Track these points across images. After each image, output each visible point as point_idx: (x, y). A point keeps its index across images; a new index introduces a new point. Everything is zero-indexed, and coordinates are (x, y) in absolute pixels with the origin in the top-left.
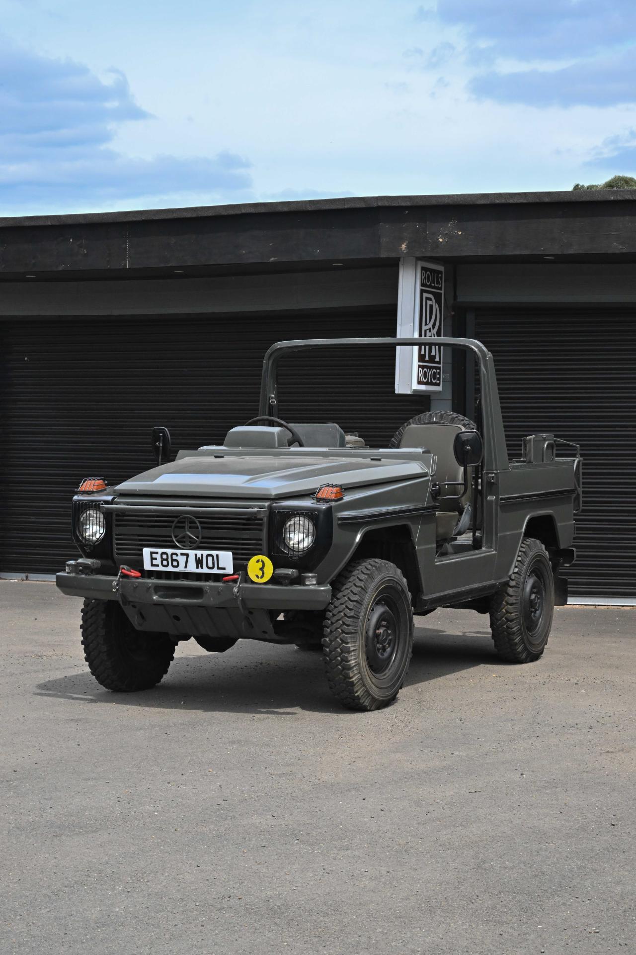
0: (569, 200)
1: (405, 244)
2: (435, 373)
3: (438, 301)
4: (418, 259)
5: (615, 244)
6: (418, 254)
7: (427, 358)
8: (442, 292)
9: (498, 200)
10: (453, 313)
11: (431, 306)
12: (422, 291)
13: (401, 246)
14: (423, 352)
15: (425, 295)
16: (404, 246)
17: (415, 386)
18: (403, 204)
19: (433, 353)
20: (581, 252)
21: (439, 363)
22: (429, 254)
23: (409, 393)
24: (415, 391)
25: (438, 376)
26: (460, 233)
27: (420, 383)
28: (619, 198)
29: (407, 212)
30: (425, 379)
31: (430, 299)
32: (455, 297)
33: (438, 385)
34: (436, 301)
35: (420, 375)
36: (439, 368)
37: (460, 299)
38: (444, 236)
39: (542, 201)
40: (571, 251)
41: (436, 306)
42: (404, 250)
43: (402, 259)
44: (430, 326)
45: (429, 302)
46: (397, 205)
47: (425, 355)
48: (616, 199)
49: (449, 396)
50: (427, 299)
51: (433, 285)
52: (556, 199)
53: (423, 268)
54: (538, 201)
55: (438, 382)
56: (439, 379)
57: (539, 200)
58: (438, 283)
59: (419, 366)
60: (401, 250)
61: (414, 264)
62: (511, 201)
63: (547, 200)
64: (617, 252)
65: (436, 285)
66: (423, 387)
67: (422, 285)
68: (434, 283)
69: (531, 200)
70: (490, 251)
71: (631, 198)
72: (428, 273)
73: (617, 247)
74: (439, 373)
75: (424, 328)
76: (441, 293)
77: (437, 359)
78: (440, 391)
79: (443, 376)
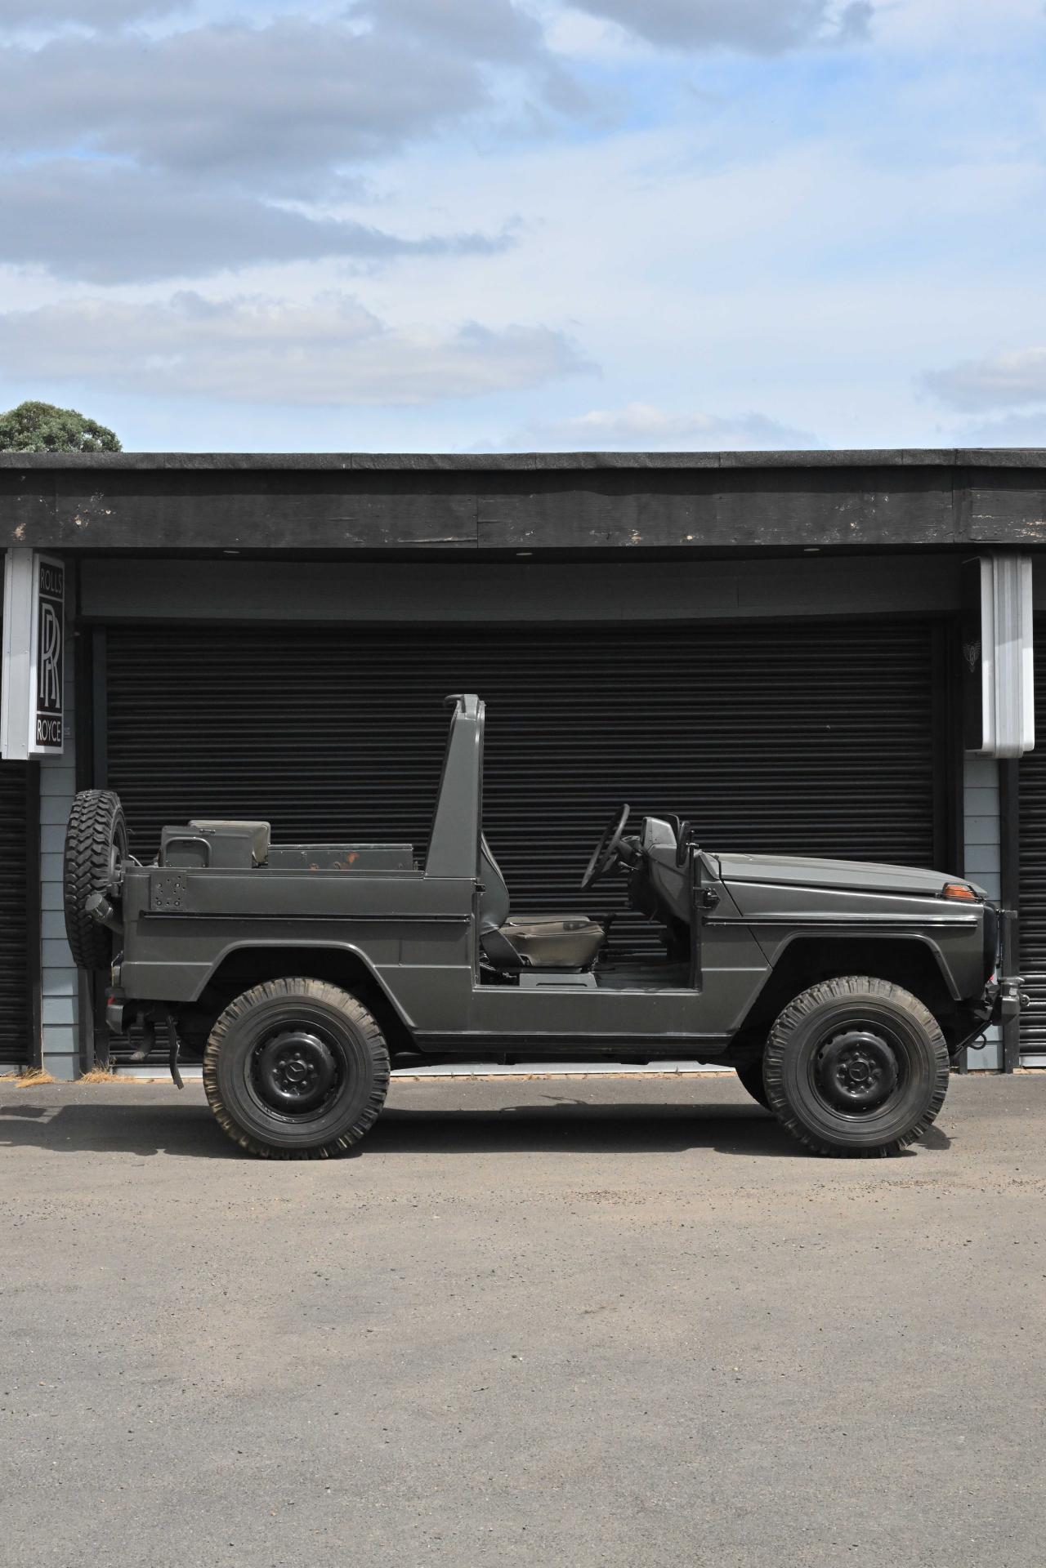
0: (279, 467)
1: (21, 528)
2: (55, 726)
3: (59, 618)
4: (36, 550)
5: (348, 534)
6: (42, 544)
7: (47, 705)
8: (63, 601)
9: (170, 464)
10: (77, 634)
11: (51, 622)
12: (42, 600)
13: (15, 530)
14: (42, 696)
15: (46, 606)
16: (19, 531)
17: (34, 748)
18: (19, 465)
19: (53, 697)
20: (296, 545)
21: (59, 711)
22: (59, 544)
23: (25, 757)
24: (32, 755)
25: (58, 731)
26: (108, 512)
27: (39, 742)
28: (355, 466)
29: (24, 477)
30: (44, 736)
31: (50, 613)
32: (78, 608)
33: (58, 744)
34: (56, 616)
35: (39, 730)
36: (59, 719)
37: (84, 613)
38: (84, 516)
39: (238, 468)
40: (282, 544)
41: (56, 623)
42: (20, 537)
43: (10, 550)
44: (50, 654)
45: (49, 618)
46: (10, 466)
47: (44, 699)
48: (350, 467)
49: (71, 762)
50: (48, 612)
51: (53, 590)
52: (259, 465)
53: (43, 566)
54: (230, 466)
55: (59, 740)
56: (60, 737)
57: (234, 465)
58: (58, 588)
59: (39, 717)
60: (16, 538)
61: (31, 559)
62: (189, 466)
63: (245, 465)
64: (352, 546)
65: (57, 591)
66: (41, 749)
67: (42, 590)
68: (54, 588)
69: (220, 466)
70: (157, 541)
71: (373, 467)
72: (48, 572)
73: (350, 539)
74: (60, 726)
75: (44, 656)
76: (61, 603)
77: (58, 706)
78: (60, 755)
79: (65, 731)
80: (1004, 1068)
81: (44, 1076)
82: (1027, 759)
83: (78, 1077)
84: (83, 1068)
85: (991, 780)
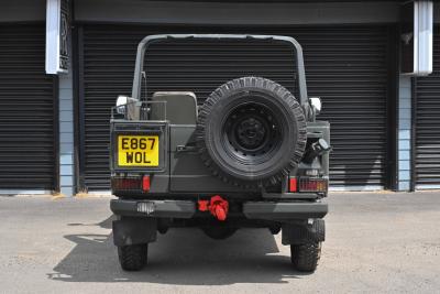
2: (66, 62)
7: (63, 53)
8: (68, 14)
11: (64, 21)
12: (61, 12)
14: (61, 49)
15: (62, 15)
17: (59, 70)
19: (65, 50)
21: (67, 56)
23: (55, 73)
24: (58, 72)
25: (67, 64)
27: (60, 67)
30: (62, 65)
31: (64, 17)
32: (73, 18)
33: (67, 69)
34: (66, 19)
35: (60, 62)
36: (67, 59)
37: (77, 19)
41: (66, 22)
44: (64, 33)
47: (62, 51)
49: (71, 75)
55: (67, 67)
59: (60, 57)
65: (66, 9)
66: (62, 70)
67: (61, 8)
75: (62, 34)
77: (67, 54)
78: (67, 73)
79: (69, 64)
80: (412, 190)
81: (62, 194)
82: (429, 77)
83: (74, 195)
84: (76, 192)
85: (409, 85)
